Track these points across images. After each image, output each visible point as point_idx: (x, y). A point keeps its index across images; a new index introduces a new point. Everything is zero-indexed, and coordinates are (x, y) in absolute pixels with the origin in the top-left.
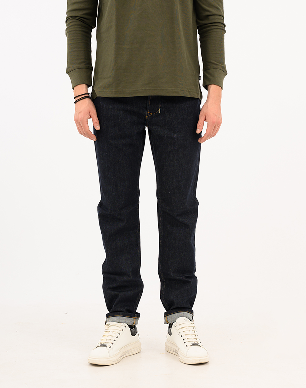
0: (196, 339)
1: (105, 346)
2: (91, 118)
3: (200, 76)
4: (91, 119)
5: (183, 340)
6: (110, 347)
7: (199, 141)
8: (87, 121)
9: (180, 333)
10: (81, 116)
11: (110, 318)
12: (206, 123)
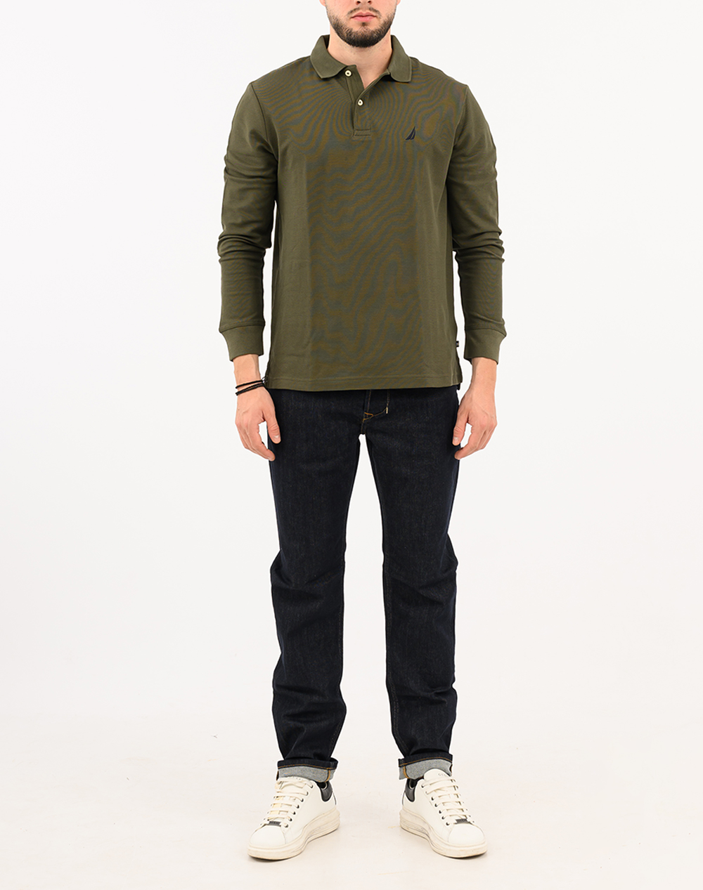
0: (462, 810)
1: (277, 824)
2: (265, 420)
3: (457, 340)
4: (265, 422)
5: (440, 812)
6: (287, 826)
7: (457, 457)
8: (258, 428)
9: (432, 799)
10: (247, 419)
11: (287, 769)
12: (469, 427)
